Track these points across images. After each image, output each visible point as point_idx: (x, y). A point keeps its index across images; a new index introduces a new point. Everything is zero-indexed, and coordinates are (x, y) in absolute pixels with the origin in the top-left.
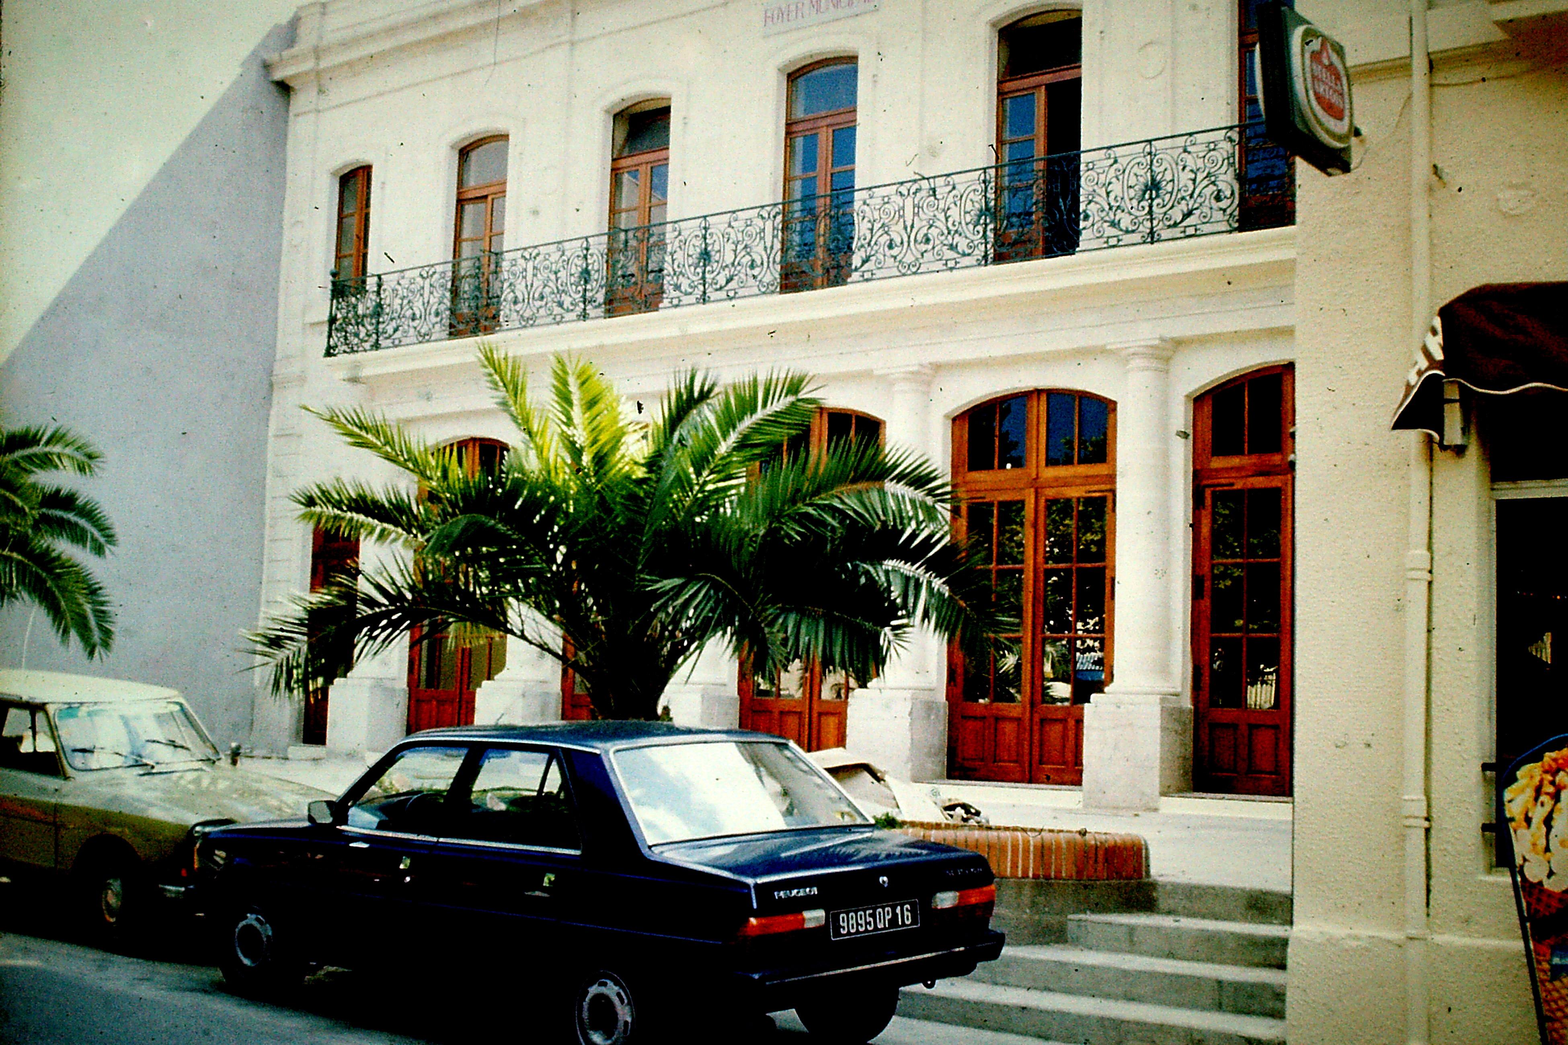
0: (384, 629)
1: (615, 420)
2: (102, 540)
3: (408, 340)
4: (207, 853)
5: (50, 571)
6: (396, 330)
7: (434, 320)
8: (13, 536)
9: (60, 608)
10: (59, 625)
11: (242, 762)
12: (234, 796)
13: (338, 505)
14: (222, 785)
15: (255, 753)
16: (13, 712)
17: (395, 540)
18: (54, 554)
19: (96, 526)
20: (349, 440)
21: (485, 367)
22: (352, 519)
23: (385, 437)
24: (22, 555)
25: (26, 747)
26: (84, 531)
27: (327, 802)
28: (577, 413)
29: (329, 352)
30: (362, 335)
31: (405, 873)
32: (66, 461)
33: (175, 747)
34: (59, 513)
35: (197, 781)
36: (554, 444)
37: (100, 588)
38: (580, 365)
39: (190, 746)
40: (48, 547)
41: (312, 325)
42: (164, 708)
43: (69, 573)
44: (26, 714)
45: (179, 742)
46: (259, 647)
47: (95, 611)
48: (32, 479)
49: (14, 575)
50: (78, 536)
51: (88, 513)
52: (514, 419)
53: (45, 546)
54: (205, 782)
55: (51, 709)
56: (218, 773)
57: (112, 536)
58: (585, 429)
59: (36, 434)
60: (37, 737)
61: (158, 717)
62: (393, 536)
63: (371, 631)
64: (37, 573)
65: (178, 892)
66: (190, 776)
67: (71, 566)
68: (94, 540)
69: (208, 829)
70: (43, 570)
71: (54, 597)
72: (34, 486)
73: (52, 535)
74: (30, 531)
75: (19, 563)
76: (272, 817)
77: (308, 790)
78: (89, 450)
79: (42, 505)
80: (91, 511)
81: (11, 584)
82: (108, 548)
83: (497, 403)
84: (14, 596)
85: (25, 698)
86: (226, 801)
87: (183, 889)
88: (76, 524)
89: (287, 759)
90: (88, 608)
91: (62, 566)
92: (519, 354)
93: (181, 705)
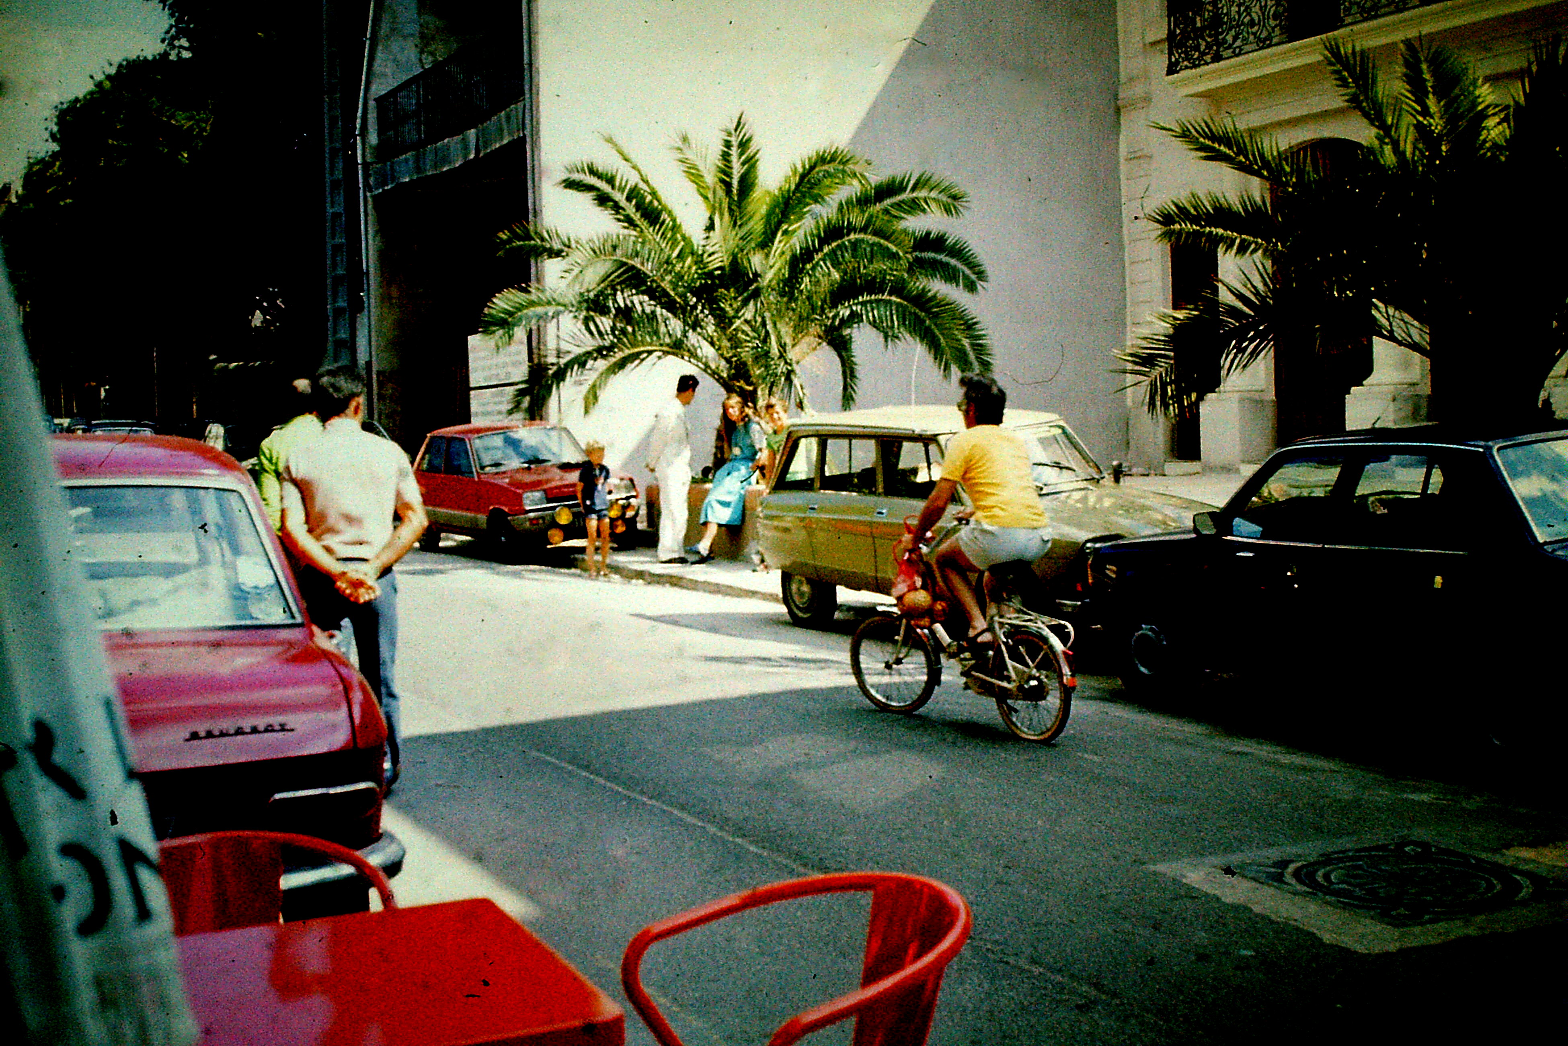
0: (1252, 340)
1: (1474, 104)
2: (973, 277)
3: (1247, 48)
4: (1099, 569)
5: (928, 311)
6: (1235, 38)
7: (1272, 23)
8: (889, 280)
9: (940, 345)
10: (941, 361)
11: (1125, 481)
12: (1121, 512)
13: (1195, 220)
14: (1107, 503)
15: (1134, 471)
16: (906, 445)
17: (1255, 251)
18: (930, 294)
19: (966, 264)
20: (1203, 154)
21: (1333, 65)
22: (1211, 232)
23: (1238, 146)
24: (901, 298)
25: (922, 477)
26: (955, 269)
27: (1209, 513)
28: (1431, 102)
29: (1172, 69)
30: (1202, 48)
31: (1292, 580)
32: (933, 205)
33: (1061, 468)
34: (931, 255)
35: (1084, 500)
36: (1410, 138)
37: (976, 323)
38: (1433, 50)
39: (1074, 467)
40: (923, 289)
41: (1153, 44)
42: (1045, 432)
43: (945, 311)
44: (920, 446)
45: (1065, 463)
46: (1130, 366)
47: (973, 345)
48: (902, 225)
49: (895, 317)
50: (951, 276)
51: (958, 252)
52: (1366, 115)
53: (921, 287)
54: (1092, 500)
55: (942, 439)
56: (1103, 491)
57: (981, 272)
58: (1441, 118)
59: (902, 182)
60: (932, 467)
61: (1042, 441)
62: (1253, 246)
63: (1239, 343)
64: (915, 314)
65: (1074, 607)
66: (1077, 495)
67: (947, 304)
68: (966, 277)
69: (1098, 545)
70: (921, 310)
71: (934, 336)
72: (905, 231)
73: (927, 276)
74: (906, 275)
75: (898, 305)
76: (1159, 531)
77: (1189, 504)
78: (954, 191)
79: (915, 248)
80: (960, 251)
81: (893, 327)
82: (979, 285)
83: (1347, 101)
84: (897, 337)
85: (918, 431)
86: (1114, 518)
87: (1079, 603)
88: (948, 264)
89: (1165, 475)
90: (966, 342)
91: (938, 305)
92: (1365, 47)
93: (1062, 428)
